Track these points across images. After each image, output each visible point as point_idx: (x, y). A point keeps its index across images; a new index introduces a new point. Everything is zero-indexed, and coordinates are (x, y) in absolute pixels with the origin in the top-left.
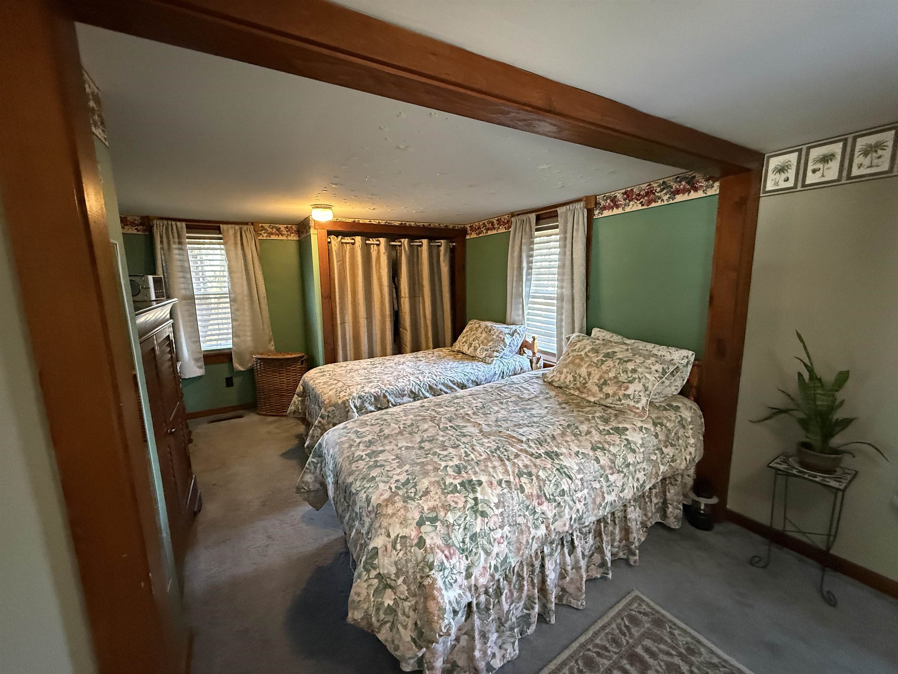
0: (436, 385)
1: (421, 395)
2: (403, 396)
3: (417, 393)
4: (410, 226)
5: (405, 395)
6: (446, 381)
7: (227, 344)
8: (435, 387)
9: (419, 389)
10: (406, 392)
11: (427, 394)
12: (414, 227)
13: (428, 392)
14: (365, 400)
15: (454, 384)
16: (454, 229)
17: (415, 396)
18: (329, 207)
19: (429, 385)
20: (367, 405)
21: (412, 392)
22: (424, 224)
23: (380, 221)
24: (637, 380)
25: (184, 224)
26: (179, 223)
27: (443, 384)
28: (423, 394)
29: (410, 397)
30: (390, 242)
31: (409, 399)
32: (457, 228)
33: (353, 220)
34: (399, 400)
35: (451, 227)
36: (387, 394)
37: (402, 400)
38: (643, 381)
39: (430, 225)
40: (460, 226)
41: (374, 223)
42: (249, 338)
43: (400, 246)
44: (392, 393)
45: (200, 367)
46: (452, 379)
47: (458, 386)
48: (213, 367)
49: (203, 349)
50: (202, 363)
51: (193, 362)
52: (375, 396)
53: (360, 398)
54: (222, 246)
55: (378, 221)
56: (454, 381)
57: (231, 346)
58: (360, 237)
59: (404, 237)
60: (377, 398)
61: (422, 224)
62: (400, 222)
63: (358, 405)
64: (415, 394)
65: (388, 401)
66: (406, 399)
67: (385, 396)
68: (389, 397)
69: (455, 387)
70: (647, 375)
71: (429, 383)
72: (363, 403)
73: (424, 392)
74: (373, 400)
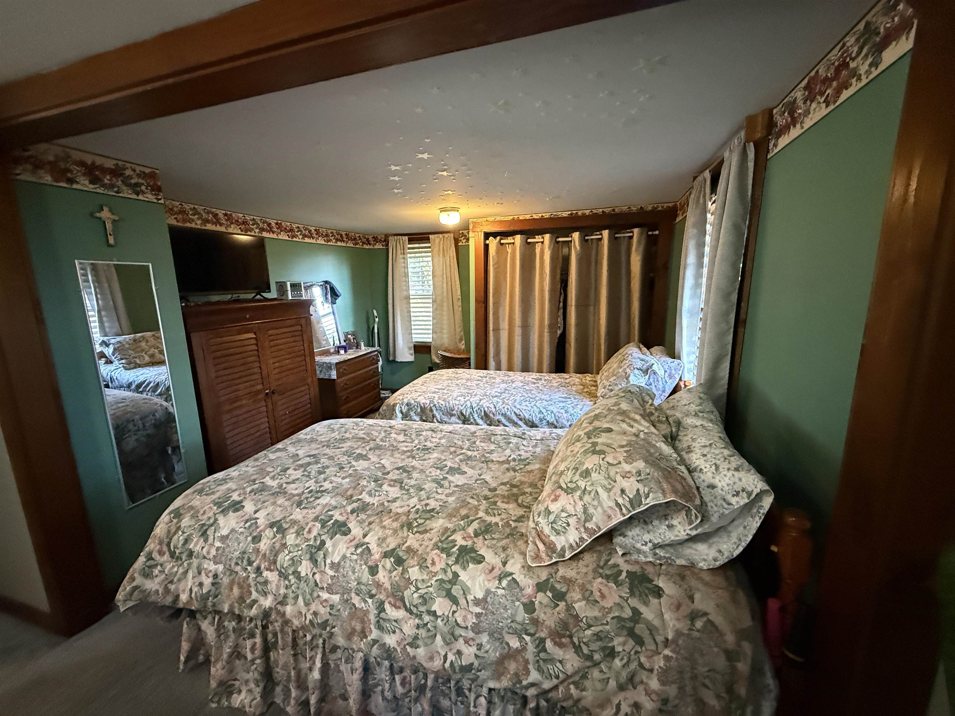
0: (493, 414)
1: (472, 420)
2: (452, 415)
3: (467, 416)
4: (584, 215)
5: (454, 415)
6: (509, 413)
7: (427, 338)
8: (491, 415)
9: (471, 413)
10: (454, 412)
11: (480, 421)
12: (589, 216)
13: (482, 419)
14: (411, 409)
15: (521, 420)
16: (654, 211)
17: (465, 420)
18: (454, 209)
19: (485, 411)
20: (412, 413)
21: (462, 413)
22: (604, 210)
23: (544, 215)
24: (579, 493)
25: (407, 238)
26: (403, 237)
27: (504, 415)
28: (475, 420)
29: (459, 418)
30: (558, 237)
31: (457, 421)
32: (660, 209)
33: (512, 217)
34: (446, 419)
35: (650, 208)
36: (434, 409)
37: (450, 419)
38: (587, 498)
39: (614, 210)
40: (666, 205)
41: (536, 217)
42: (445, 336)
43: (571, 241)
44: (440, 409)
45: (411, 355)
46: (518, 412)
47: (526, 423)
48: (420, 356)
49: (414, 340)
50: (413, 351)
51: (406, 350)
52: (421, 407)
53: (407, 405)
54: (430, 254)
55: (540, 215)
56: (520, 415)
57: (430, 340)
58: (519, 236)
59: (575, 230)
60: (423, 409)
61: (601, 210)
62: (570, 213)
63: (404, 411)
64: (465, 416)
65: (434, 416)
66: (454, 419)
67: (431, 410)
68: (435, 412)
69: (520, 423)
70: (600, 490)
71: (486, 409)
72: (409, 410)
73: (476, 418)
74: (419, 410)
